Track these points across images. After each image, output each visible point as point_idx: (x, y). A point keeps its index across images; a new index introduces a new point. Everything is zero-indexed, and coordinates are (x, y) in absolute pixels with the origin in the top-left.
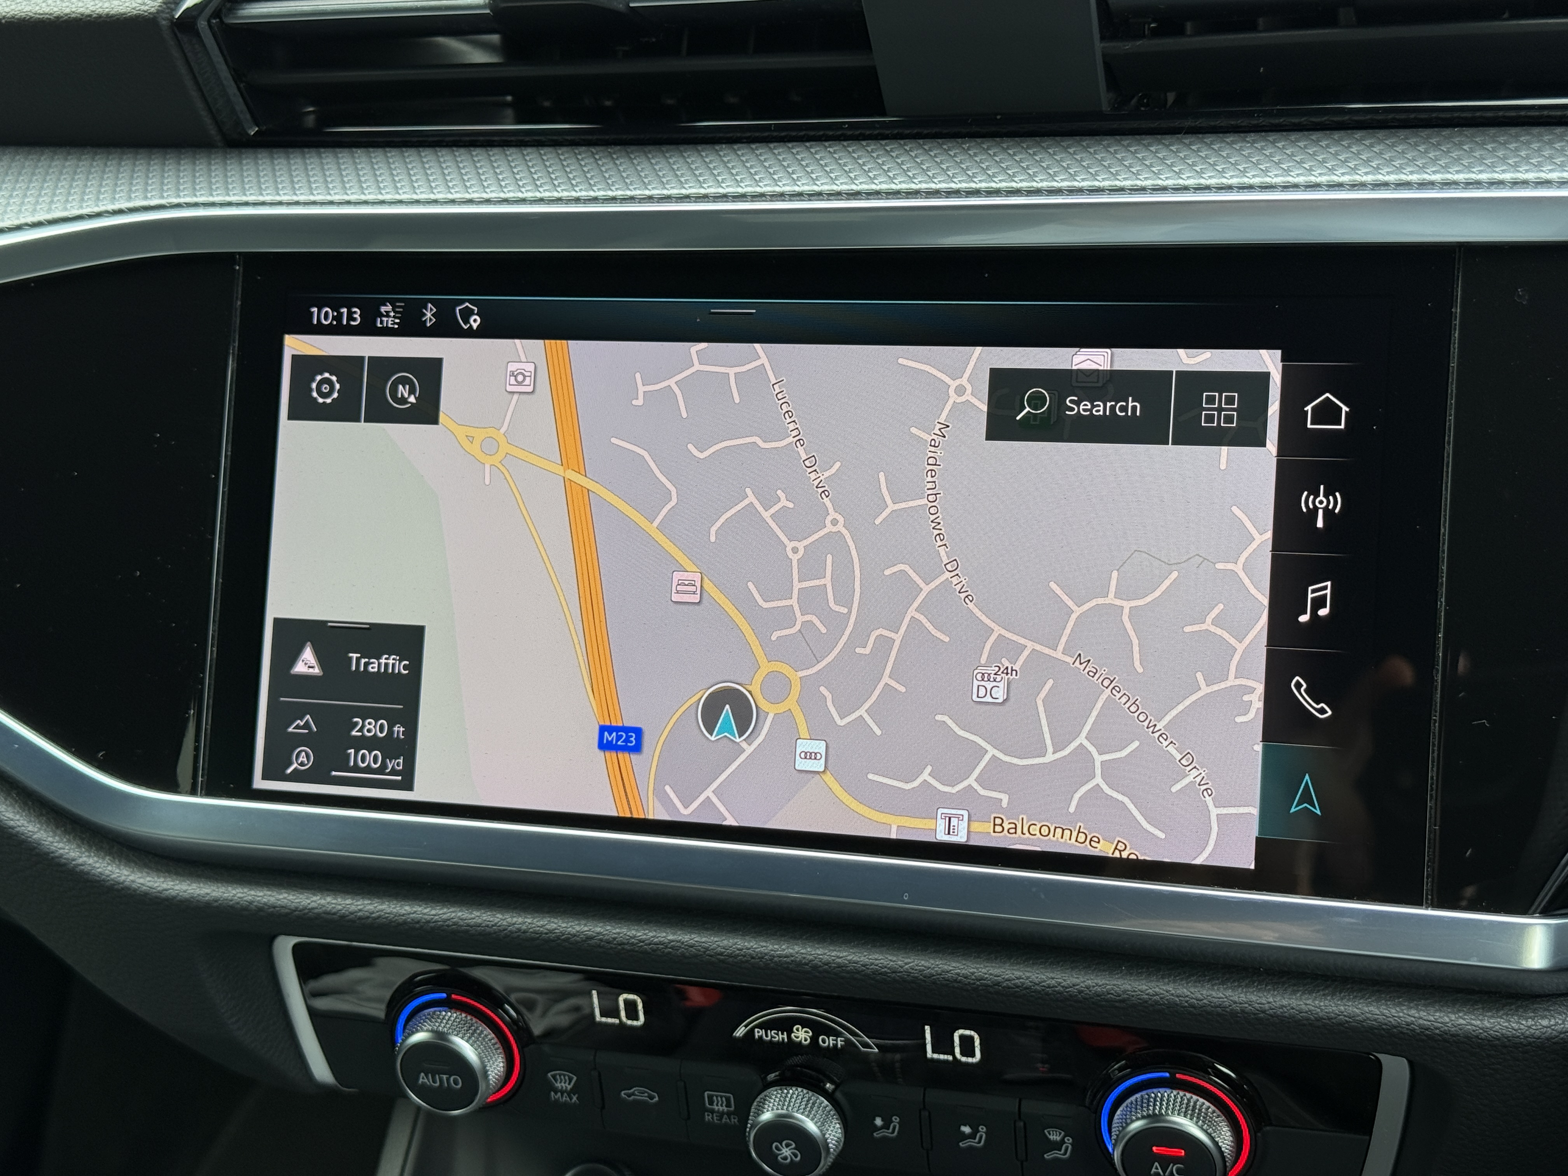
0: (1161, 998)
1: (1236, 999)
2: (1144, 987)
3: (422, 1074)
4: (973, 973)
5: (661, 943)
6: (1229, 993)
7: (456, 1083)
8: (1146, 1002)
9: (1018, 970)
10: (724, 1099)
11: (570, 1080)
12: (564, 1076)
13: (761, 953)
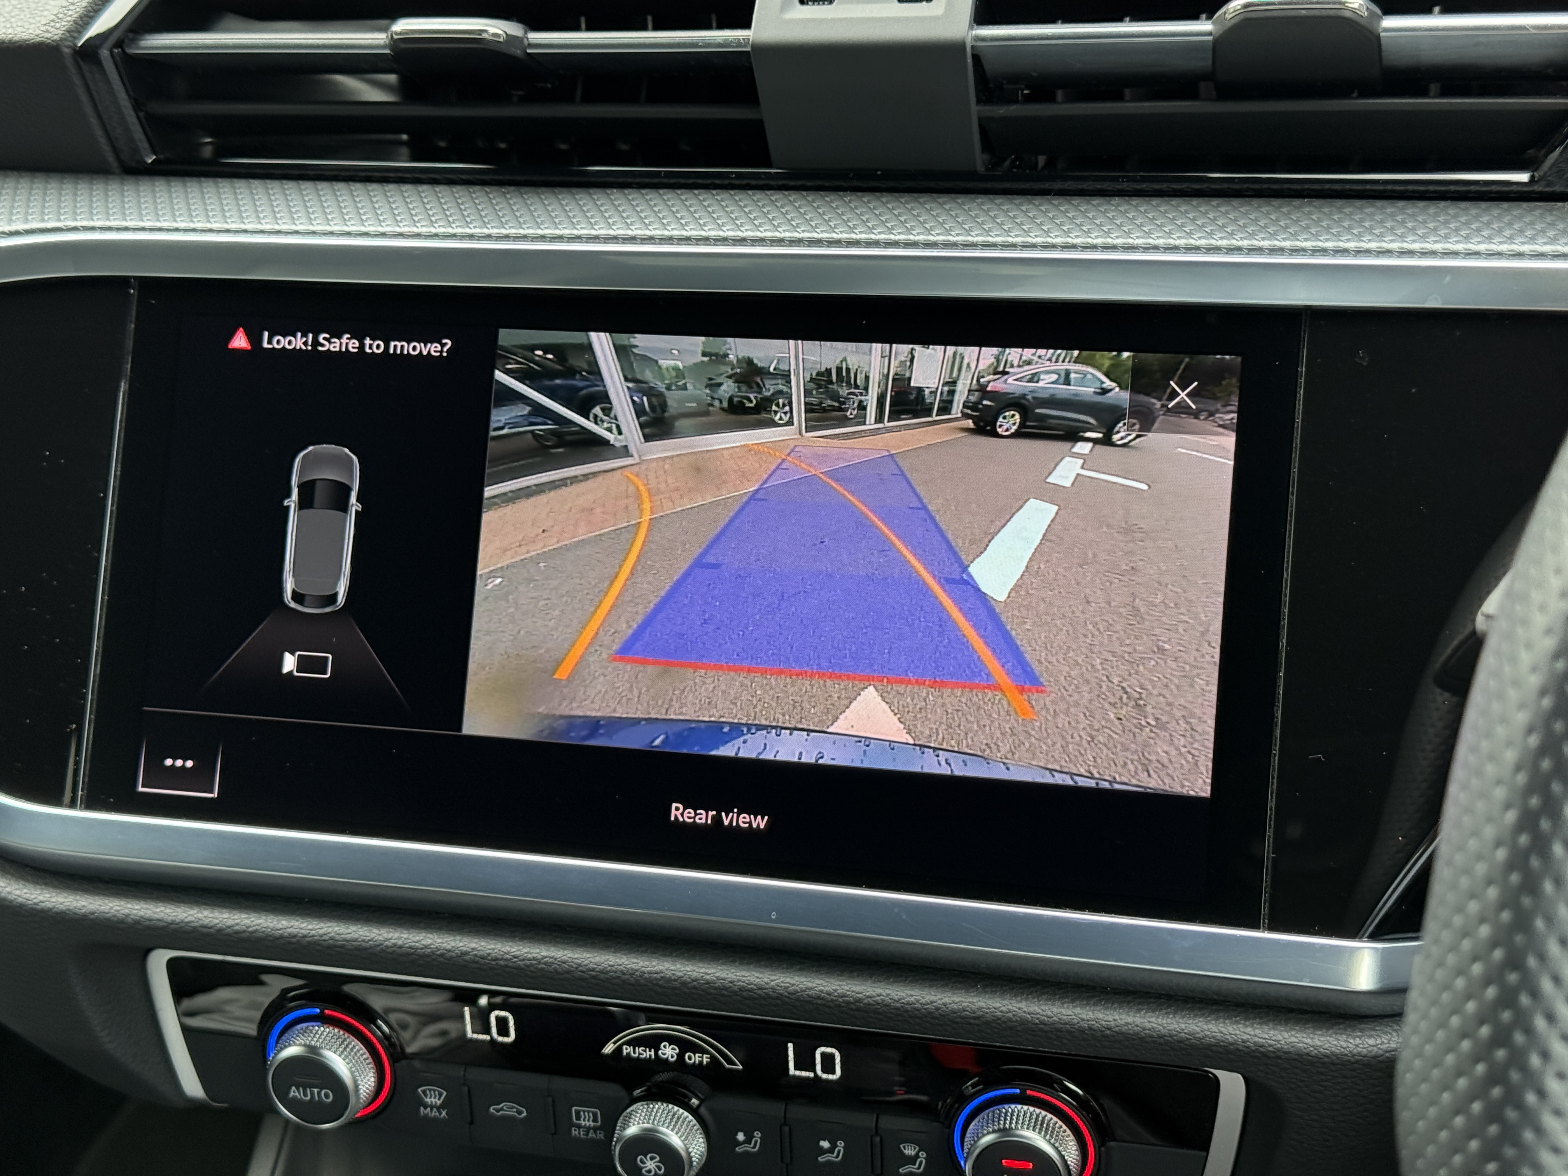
0: (1014, 1015)
1: (1084, 1016)
2: (998, 1005)
3: (294, 1088)
4: (835, 991)
5: (534, 959)
6: (1078, 1010)
7: (327, 1096)
8: (999, 1019)
9: (879, 987)
10: (591, 1114)
11: (440, 1095)
12: (434, 1091)
13: (632, 969)
